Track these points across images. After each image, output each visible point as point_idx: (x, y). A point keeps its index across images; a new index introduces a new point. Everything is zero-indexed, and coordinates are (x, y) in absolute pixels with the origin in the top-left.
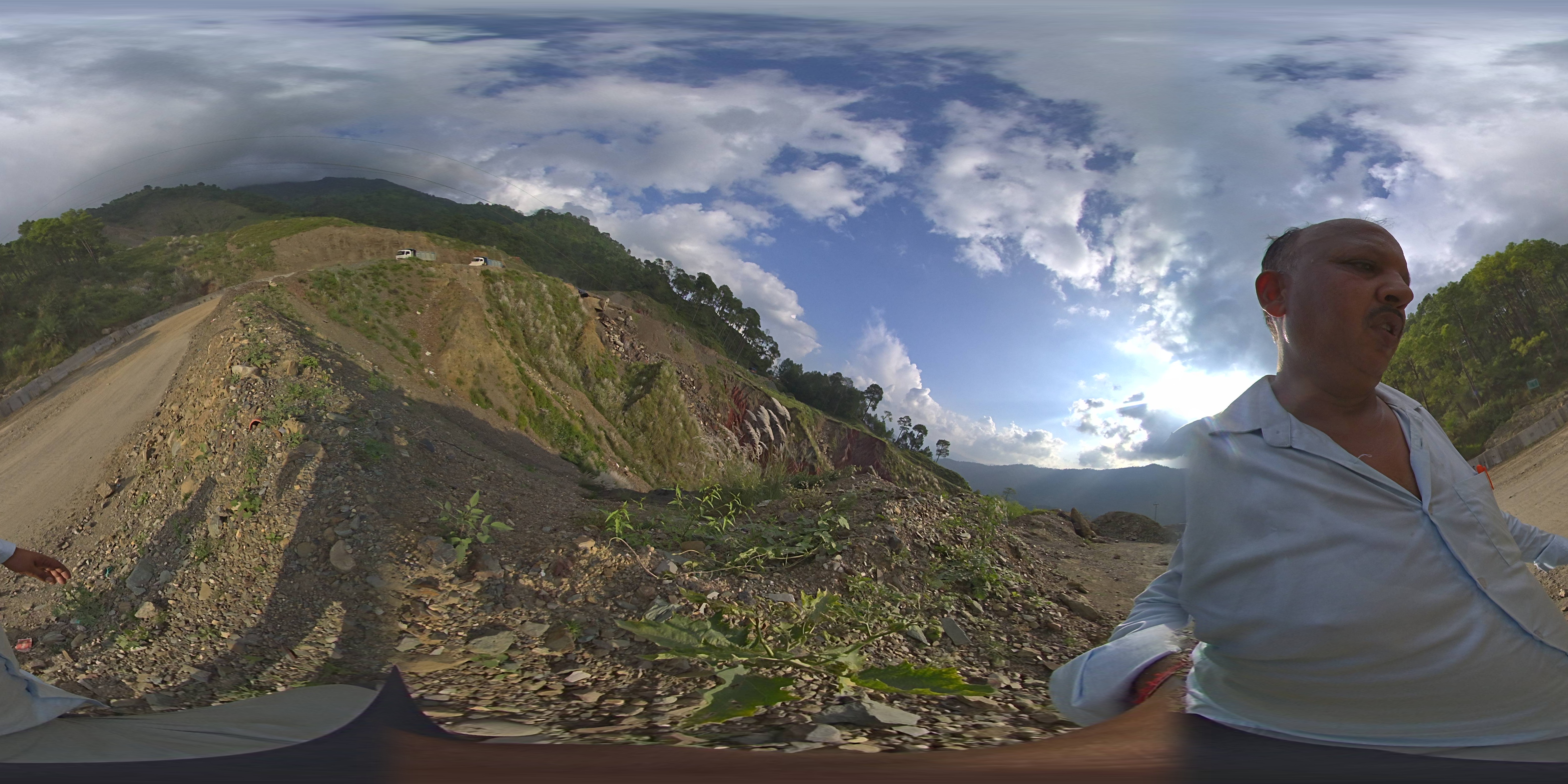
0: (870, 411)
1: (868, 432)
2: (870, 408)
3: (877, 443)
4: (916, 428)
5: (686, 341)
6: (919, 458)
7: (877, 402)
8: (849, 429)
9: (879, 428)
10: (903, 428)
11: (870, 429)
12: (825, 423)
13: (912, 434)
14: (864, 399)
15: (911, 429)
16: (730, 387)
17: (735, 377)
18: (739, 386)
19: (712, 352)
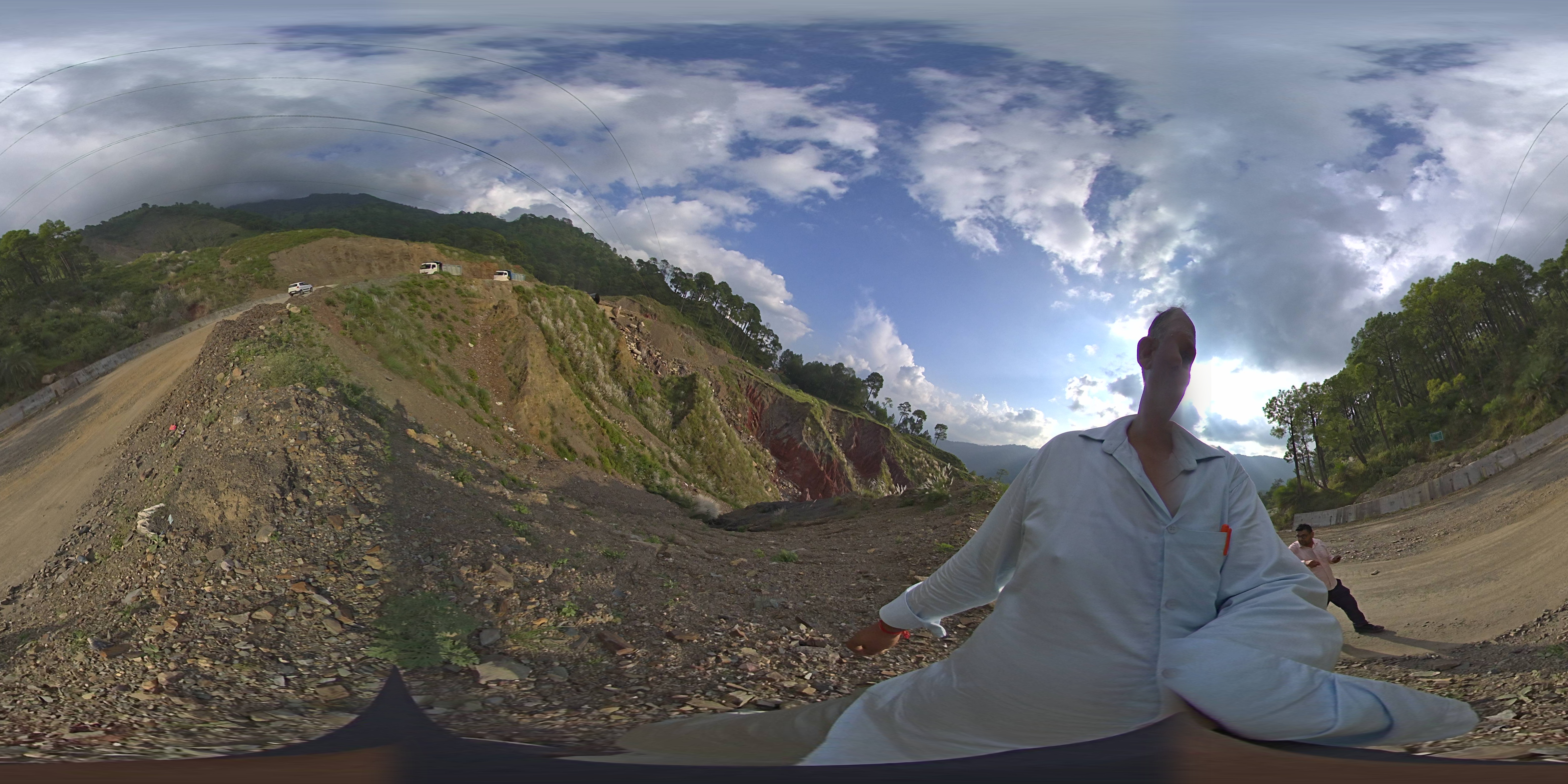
0: (871, 398)
1: (872, 419)
2: (872, 396)
3: (882, 430)
4: (915, 413)
5: (698, 344)
6: (920, 442)
7: (878, 390)
8: (854, 418)
9: (881, 414)
10: (904, 414)
11: (873, 417)
12: (832, 413)
13: (912, 419)
14: (866, 387)
15: (910, 415)
16: (744, 386)
17: (747, 375)
18: (752, 384)
19: (722, 352)
